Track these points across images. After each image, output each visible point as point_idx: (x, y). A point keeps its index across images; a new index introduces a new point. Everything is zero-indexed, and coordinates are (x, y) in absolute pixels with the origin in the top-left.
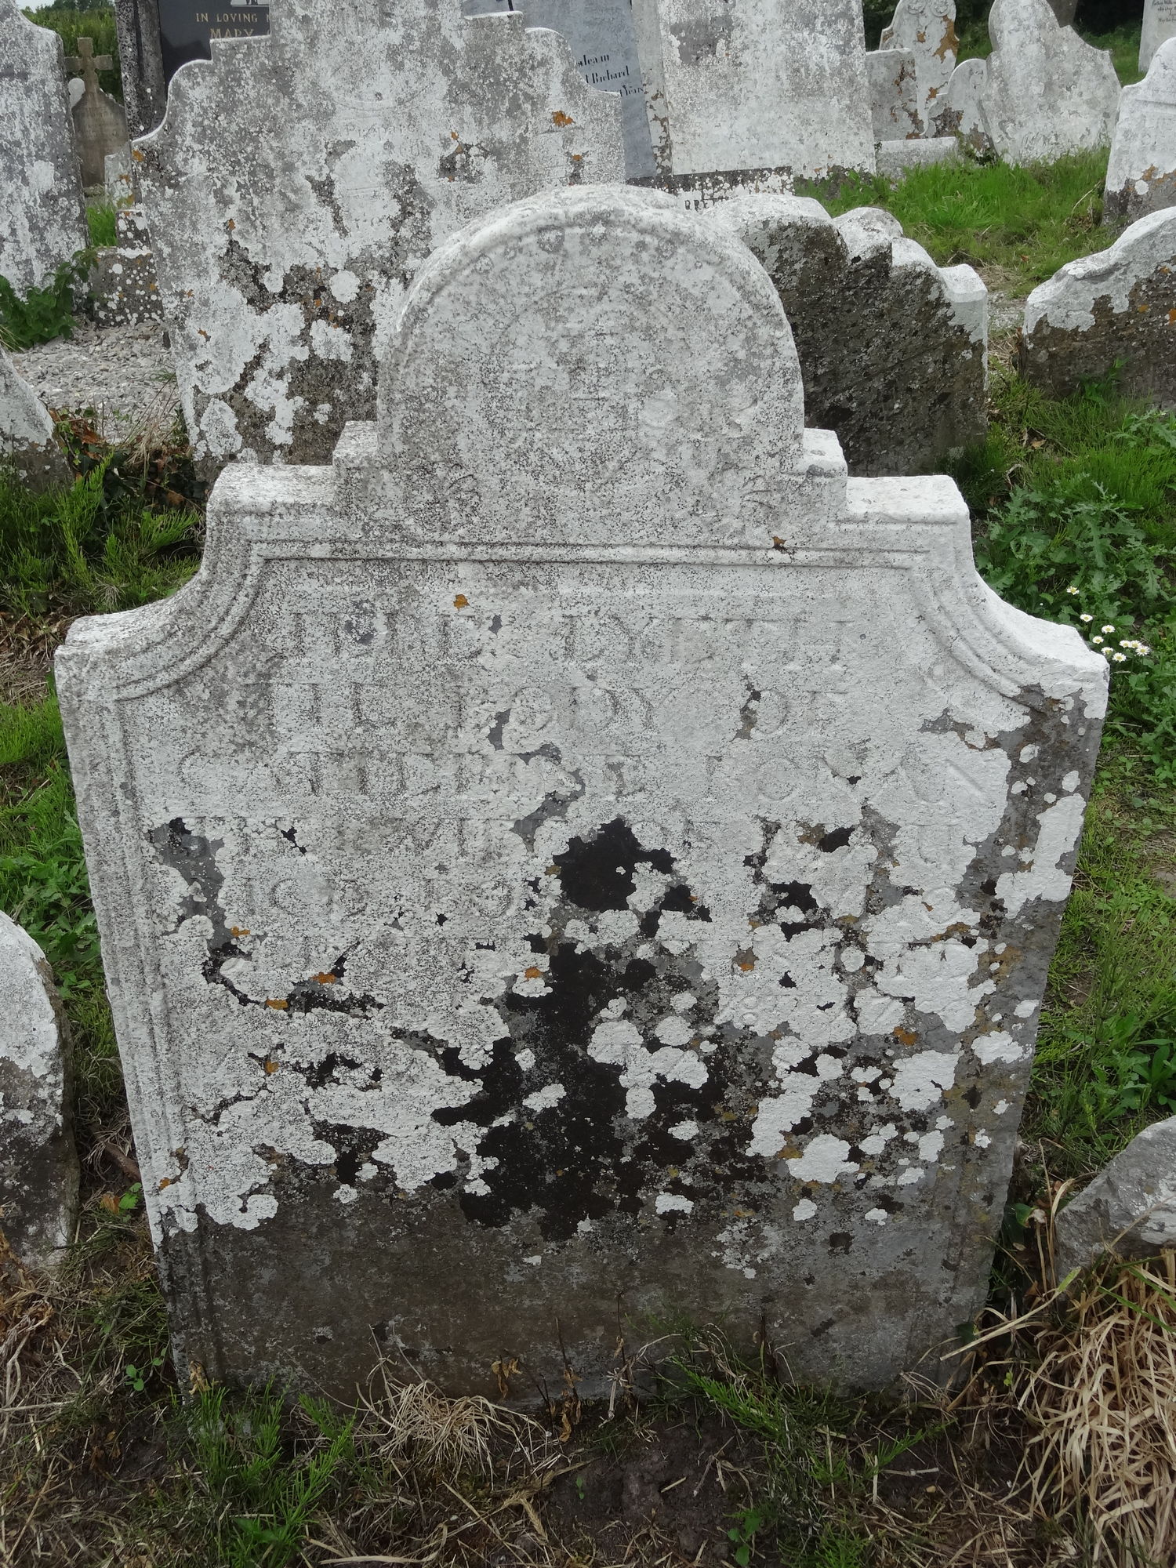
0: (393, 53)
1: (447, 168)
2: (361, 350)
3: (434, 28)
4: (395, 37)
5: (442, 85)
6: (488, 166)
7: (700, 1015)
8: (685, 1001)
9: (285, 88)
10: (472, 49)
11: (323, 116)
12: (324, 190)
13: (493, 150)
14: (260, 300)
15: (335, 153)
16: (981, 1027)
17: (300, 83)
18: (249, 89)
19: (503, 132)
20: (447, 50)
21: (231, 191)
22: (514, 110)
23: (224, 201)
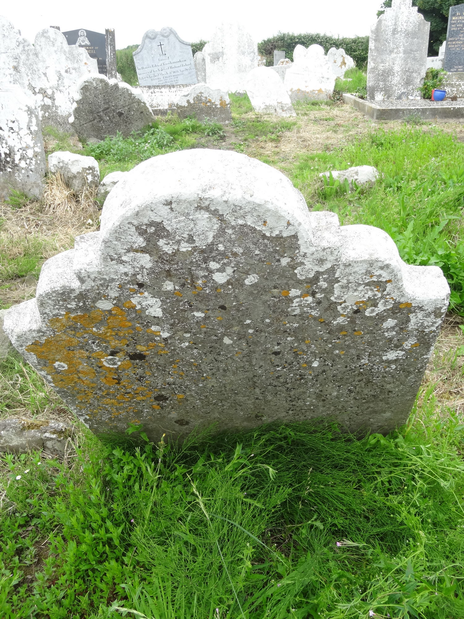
0: (55, 51)
1: (66, 71)
2: (53, 103)
3: (62, 48)
4: (55, 49)
5: (64, 57)
6: (73, 71)
7: (6, 144)
8: (4, 142)
9: (37, 57)
10: (69, 51)
11: (44, 62)
12: (45, 74)
13: (74, 69)
14: (35, 93)
15: (46, 68)
16: (34, 146)
17: (40, 56)
18: (31, 57)
19: (76, 65)
20: (65, 51)
21: (29, 74)
22: (77, 61)
23: (28, 76)
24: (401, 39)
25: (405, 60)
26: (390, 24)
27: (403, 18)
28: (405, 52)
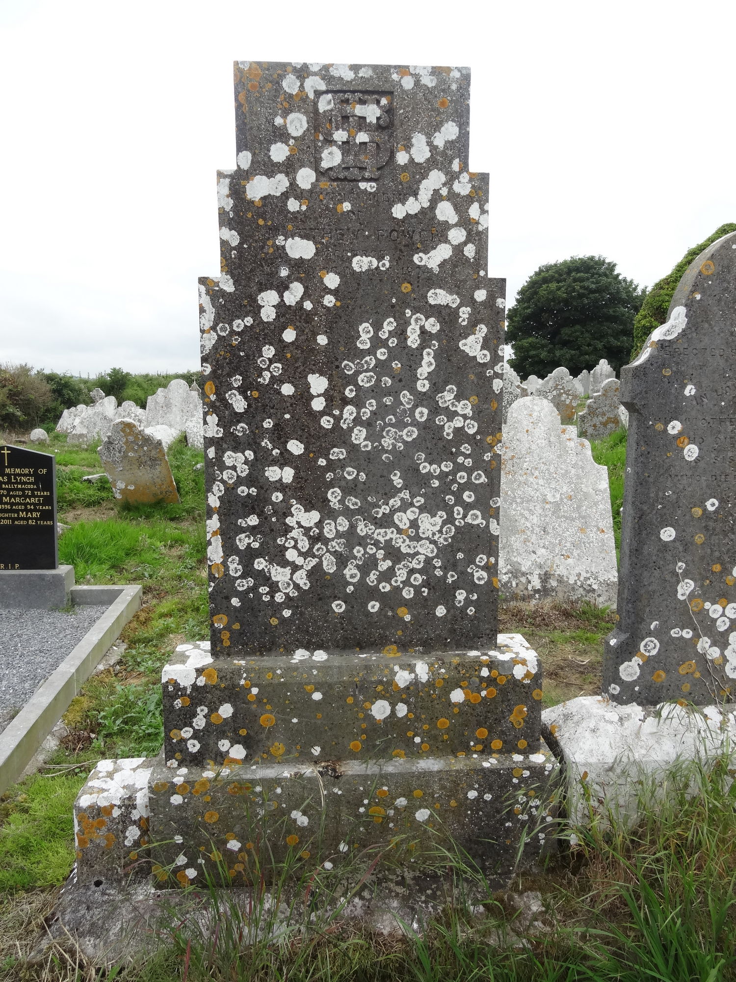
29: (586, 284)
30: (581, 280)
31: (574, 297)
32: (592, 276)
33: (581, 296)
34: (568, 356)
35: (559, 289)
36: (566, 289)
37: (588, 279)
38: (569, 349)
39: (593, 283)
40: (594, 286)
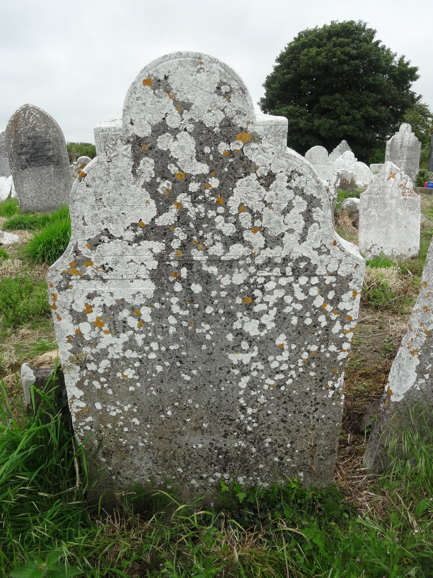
24: (405, 150)
25: (407, 163)
26: (399, 141)
27: (406, 139)
28: (407, 159)
29: (347, 49)
30: (342, 45)
31: (334, 63)
32: (353, 42)
33: (341, 62)
34: (327, 126)
35: (318, 54)
36: (326, 54)
37: (348, 44)
38: (328, 118)
39: (354, 48)
40: (355, 52)
